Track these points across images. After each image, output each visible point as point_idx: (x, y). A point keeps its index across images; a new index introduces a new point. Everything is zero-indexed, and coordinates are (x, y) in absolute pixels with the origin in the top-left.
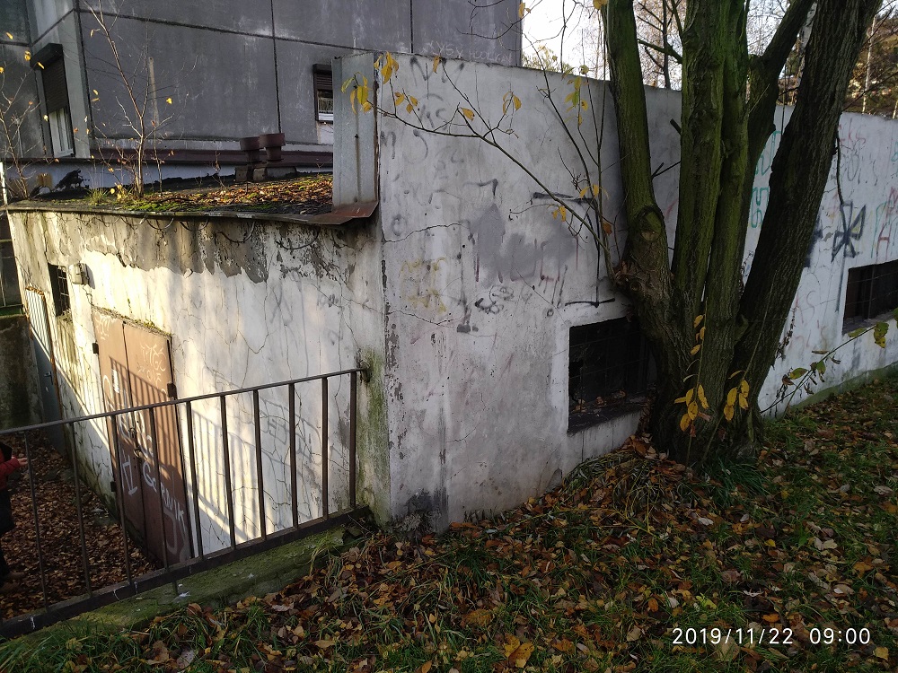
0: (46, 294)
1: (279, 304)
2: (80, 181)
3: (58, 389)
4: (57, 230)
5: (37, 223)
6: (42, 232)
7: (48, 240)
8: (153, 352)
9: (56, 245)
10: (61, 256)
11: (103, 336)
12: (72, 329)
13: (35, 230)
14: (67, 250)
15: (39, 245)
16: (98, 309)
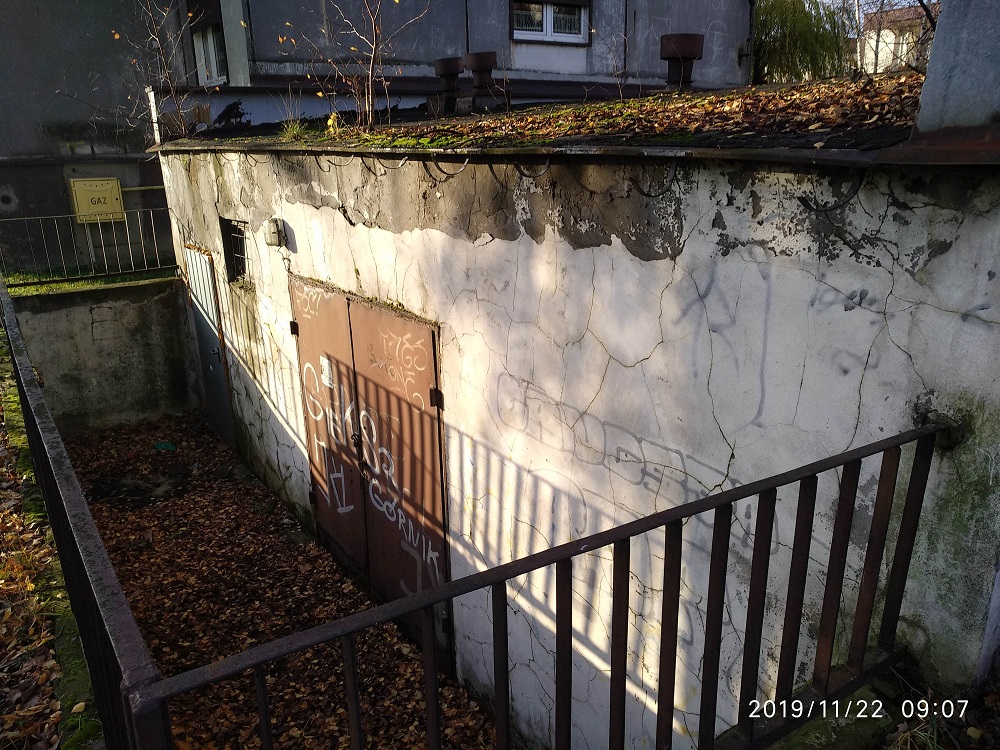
0: (214, 255)
1: (702, 297)
2: (241, 115)
3: (228, 370)
4: (238, 175)
5: (205, 167)
6: (214, 178)
7: (222, 188)
8: (402, 344)
9: (235, 194)
10: (242, 208)
11: (308, 313)
12: (254, 300)
13: (201, 176)
14: (252, 200)
15: (207, 194)
16: (301, 278)
